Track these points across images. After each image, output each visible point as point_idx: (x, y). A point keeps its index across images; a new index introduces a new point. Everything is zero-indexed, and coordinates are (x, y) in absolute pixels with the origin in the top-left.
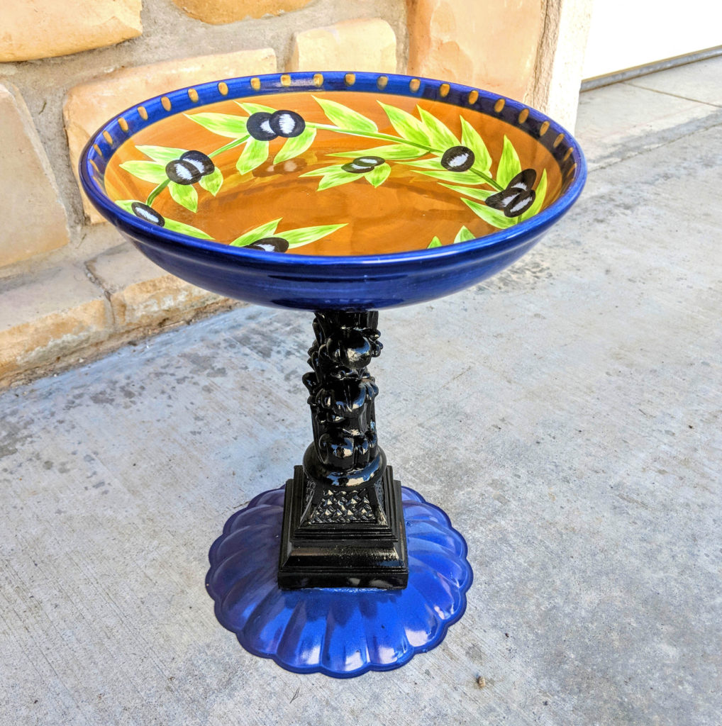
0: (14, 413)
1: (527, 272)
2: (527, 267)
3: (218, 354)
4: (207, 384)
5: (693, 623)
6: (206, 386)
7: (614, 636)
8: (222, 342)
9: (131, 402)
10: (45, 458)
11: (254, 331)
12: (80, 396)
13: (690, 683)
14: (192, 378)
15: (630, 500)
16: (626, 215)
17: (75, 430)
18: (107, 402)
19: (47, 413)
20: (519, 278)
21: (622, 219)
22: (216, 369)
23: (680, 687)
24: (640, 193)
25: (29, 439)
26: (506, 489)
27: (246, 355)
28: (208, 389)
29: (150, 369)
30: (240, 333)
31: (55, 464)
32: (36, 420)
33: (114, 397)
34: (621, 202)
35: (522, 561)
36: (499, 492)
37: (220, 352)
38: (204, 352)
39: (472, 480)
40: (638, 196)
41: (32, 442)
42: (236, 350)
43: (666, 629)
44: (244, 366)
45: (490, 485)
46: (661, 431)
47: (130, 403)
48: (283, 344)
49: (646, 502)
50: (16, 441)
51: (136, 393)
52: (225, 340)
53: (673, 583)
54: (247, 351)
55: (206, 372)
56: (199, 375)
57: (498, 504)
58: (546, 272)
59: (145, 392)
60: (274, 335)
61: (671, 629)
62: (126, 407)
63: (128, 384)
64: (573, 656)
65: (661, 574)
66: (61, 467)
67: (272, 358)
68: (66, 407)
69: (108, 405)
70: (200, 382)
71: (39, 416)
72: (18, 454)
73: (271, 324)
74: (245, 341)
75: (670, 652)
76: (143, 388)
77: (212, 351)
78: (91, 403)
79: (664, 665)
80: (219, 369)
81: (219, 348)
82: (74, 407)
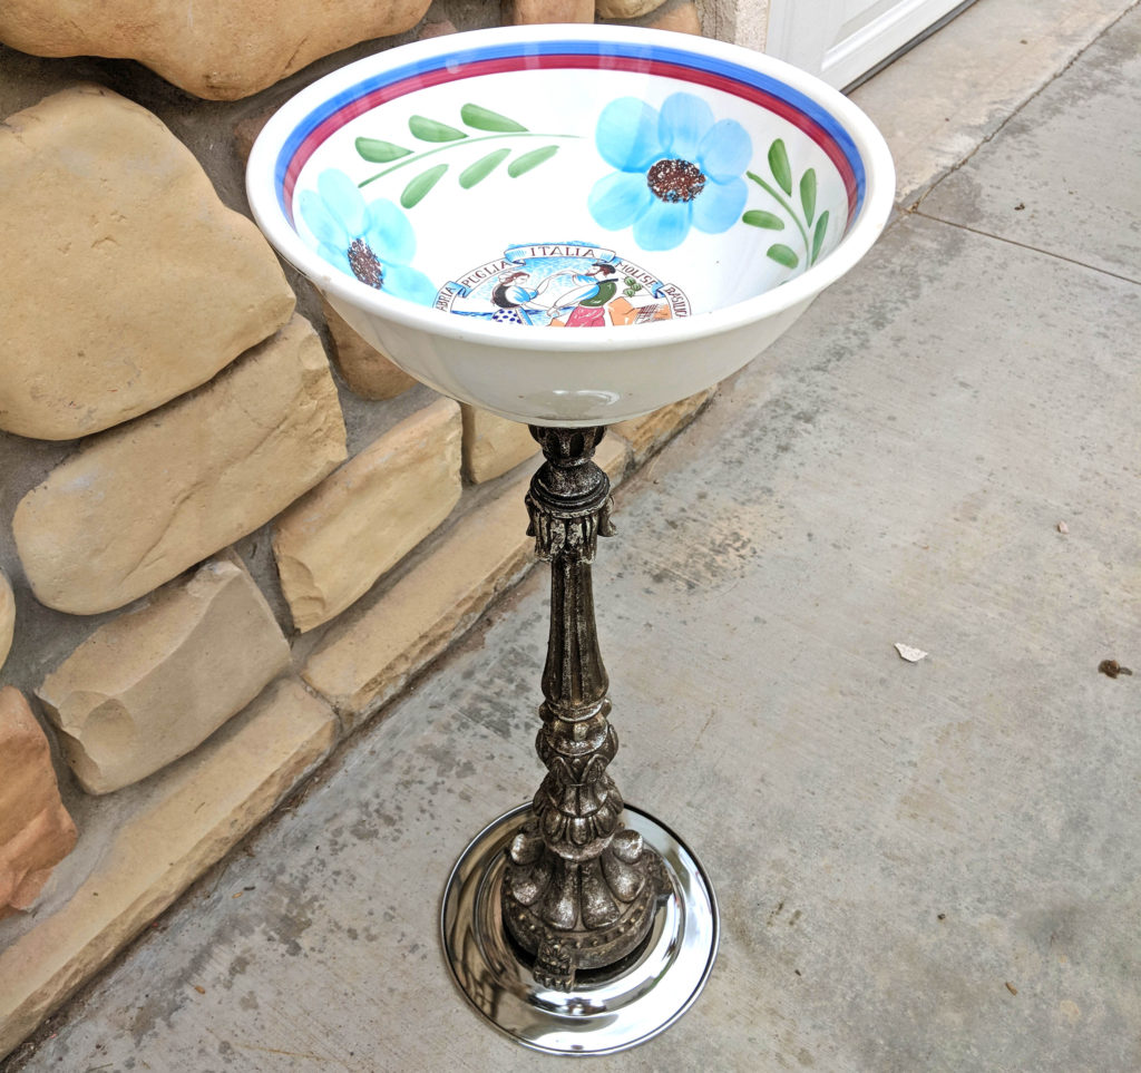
0: (282, 870)
1: (730, 549)
2: (728, 542)
3: (454, 741)
4: (461, 789)
5: (968, 985)
6: (462, 792)
7: (910, 1013)
8: (452, 721)
9: (397, 830)
10: (345, 925)
11: (478, 697)
12: (338, 832)
13: (974, 1046)
14: (443, 783)
15: (894, 858)
16: (809, 433)
17: (358, 881)
18: (372, 836)
19: (316, 862)
20: (725, 561)
21: (807, 441)
22: (461, 764)
23: (968, 1052)
24: (816, 389)
25: (316, 904)
26: (786, 869)
27: (484, 737)
28: (466, 798)
29: (394, 777)
30: (464, 702)
31: (359, 932)
32: (310, 875)
33: (377, 827)
34: (799, 410)
35: (819, 951)
36: (782, 875)
37: (455, 736)
38: (440, 741)
39: (754, 865)
40: (815, 395)
41: (321, 907)
42: (470, 732)
43: (949, 996)
44: (489, 755)
45: (772, 867)
46: (903, 764)
47: (396, 834)
48: (516, 713)
49: (907, 857)
50: (303, 907)
51: (396, 817)
52: (453, 717)
53: (945, 945)
54: (484, 731)
55: (453, 772)
56: (448, 777)
57: (783, 888)
58: (749, 545)
59: (404, 814)
60: (503, 700)
61: (952, 995)
62: (395, 840)
63: (381, 805)
64: (882, 1042)
65: (934, 939)
66: (365, 934)
67: (512, 735)
68: (333, 850)
69: (375, 841)
70: (453, 788)
71: (311, 869)
72: (314, 927)
73: (491, 682)
74: (474, 714)
75: (955, 1018)
76: (399, 808)
77: (446, 737)
78: (355, 840)
79: (953, 1033)
80: (465, 764)
81: (453, 732)
82: (341, 849)
